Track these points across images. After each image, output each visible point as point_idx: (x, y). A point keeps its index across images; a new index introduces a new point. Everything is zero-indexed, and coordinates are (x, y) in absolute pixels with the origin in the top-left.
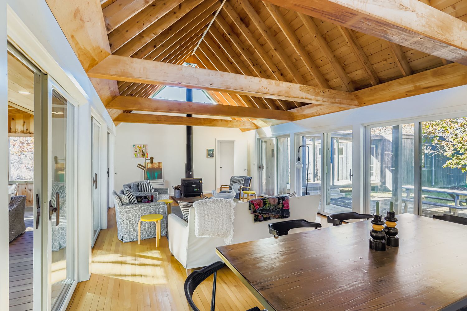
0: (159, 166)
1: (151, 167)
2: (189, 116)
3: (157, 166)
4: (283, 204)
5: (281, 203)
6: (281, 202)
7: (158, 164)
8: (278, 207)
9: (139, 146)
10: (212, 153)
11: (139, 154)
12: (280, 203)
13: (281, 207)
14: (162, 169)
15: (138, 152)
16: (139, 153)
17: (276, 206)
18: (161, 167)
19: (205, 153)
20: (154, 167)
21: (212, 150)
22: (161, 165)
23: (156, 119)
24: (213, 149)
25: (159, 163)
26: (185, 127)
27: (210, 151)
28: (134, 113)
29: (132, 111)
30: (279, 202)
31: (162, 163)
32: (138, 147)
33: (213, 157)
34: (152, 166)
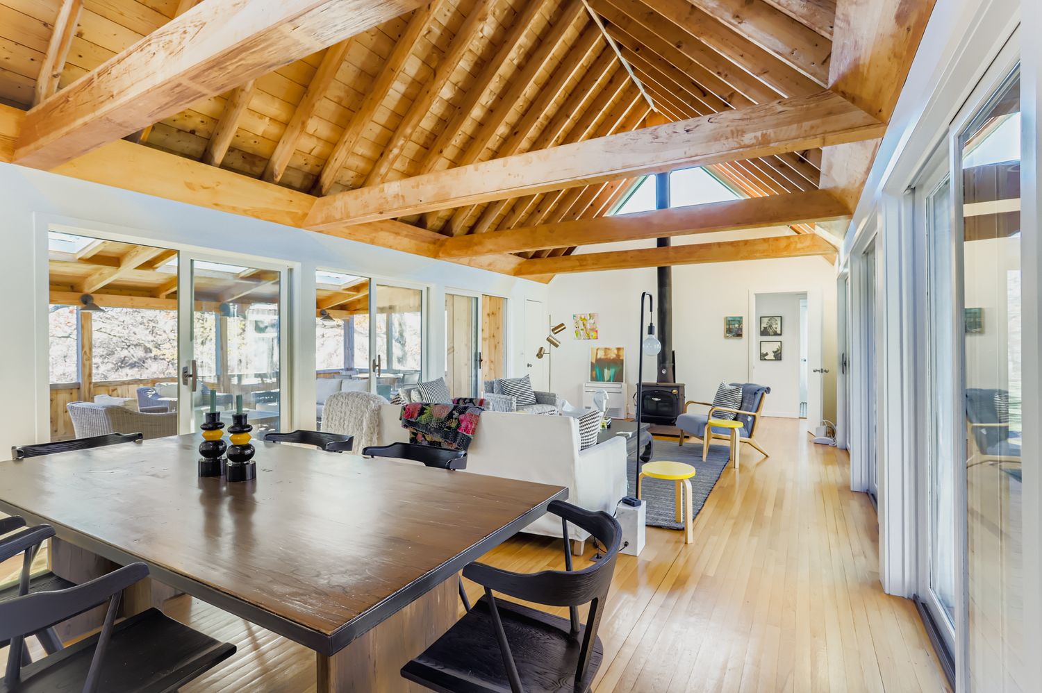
0: (618, 356)
1: (603, 357)
2: (663, 242)
3: (614, 356)
4: (458, 421)
5: (456, 418)
6: (454, 416)
7: (616, 351)
8: (448, 424)
9: (583, 317)
10: (737, 325)
11: (581, 332)
12: (452, 418)
13: (454, 425)
14: (622, 360)
15: (580, 328)
16: (582, 330)
17: (442, 423)
18: (621, 358)
19: (722, 328)
20: (609, 356)
21: (739, 320)
22: (621, 353)
23: (578, 264)
24: (741, 318)
25: (619, 349)
26: (655, 269)
27: (733, 322)
28: (576, 254)
29: (573, 248)
30: (450, 416)
31: (623, 348)
32: (581, 318)
33: (739, 335)
34: (605, 355)
